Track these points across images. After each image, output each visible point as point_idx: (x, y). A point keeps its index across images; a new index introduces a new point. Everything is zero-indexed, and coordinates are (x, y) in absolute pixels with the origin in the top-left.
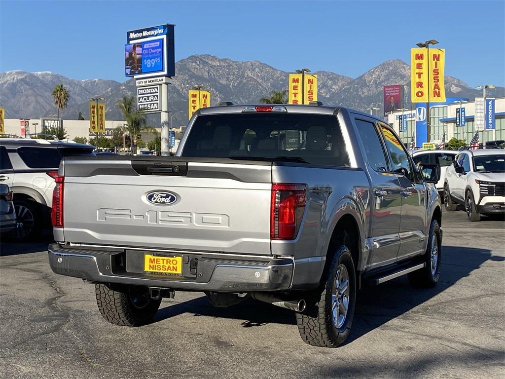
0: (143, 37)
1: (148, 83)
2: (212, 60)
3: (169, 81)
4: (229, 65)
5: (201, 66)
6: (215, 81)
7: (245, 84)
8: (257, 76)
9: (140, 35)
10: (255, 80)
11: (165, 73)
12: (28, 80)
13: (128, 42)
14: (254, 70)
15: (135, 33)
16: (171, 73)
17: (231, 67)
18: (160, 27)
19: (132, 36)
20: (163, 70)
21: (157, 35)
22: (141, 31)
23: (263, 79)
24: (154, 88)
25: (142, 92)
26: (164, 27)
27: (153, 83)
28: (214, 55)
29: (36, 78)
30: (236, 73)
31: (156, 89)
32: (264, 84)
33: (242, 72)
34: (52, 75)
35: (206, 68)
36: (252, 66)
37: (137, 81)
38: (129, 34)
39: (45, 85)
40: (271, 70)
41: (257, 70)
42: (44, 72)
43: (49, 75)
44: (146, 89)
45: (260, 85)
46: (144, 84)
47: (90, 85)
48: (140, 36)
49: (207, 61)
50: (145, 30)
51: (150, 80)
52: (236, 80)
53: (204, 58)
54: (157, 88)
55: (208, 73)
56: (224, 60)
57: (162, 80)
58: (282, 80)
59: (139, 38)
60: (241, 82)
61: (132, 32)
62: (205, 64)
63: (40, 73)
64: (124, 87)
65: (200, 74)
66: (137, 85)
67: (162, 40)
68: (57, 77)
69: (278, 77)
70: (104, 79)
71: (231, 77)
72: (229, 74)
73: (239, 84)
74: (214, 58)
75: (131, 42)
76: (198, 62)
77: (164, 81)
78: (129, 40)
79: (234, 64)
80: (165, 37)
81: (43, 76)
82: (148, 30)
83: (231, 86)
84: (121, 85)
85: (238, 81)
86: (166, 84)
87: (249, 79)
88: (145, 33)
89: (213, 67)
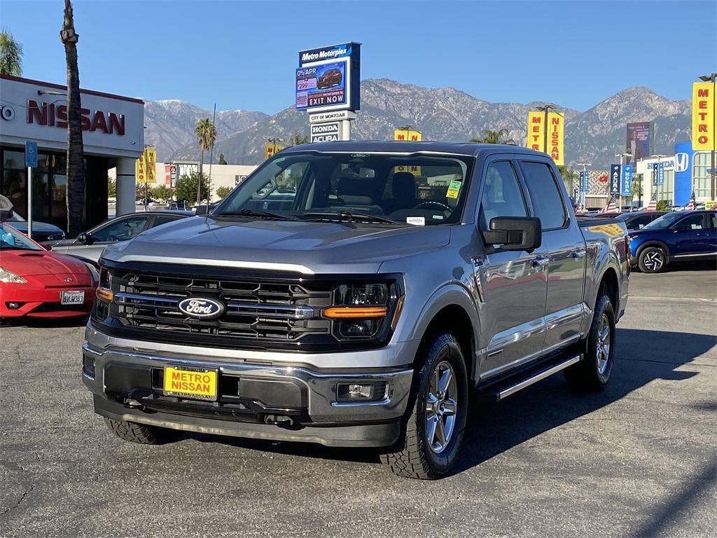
0: (320, 59)
1: (325, 119)
2: (391, 86)
3: (353, 115)
4: (414, 94)
5: (376, 93)
6: (394, 113)
7: (434, 119)
8: (451, 108)
9: (316, 56)
10: (448, 114)
11: (348, 105)
12: (150, 111)
13: (301, 66)
14: (446, 99)
15: (310, 54)
16: (355, 106)
17: (417, 96)
18: (341, 47)
19: (306, 57)
20: (344, 101)
21: (338, 57)
22: (317, 51)
23: (459, 111)
24: (332, 125)
25: (317, 130)
26: (348, 46)
27: (332, 118)
28: (395, 80)
29: (161, 108)
30: (422, 103)
31: (335, 126)
32: (460, 119)
33: (431, 102)
34: (182, 104)
35: (383, 97)
36: (445, 94)
37: (311, 116)
38: (301, 54)
39: (172, 117)
40: (469, 100)
41: (451, 99)
42: (171, 101)
43: (177, 104)
44: (322, 126)
45: (455, 119)
46: (319, 120)
47: (230, 118)
48: (316, 58)
49: (384, 87)
50: (322, 50)
51: (327, 114)
52: (423, 113)
53: (381, 84)
54: (337, 125)
55: (386, 103)
56: (405, 86)
57: (344, 115)
58: (484, 113)
59: (315, 60)
60: (429, 115)
61: (305, 52)
62: (383, 92)
63: (165, 101)
64: (274, 121)
65: (375, 105)
66: (311, 121)
67: (344, 63)
68: (188, 106)
69: (479, 110)
70: (249, 111)
71: (416, 109)
72: (413, 105)
73: (426, 118)
74: (394, 84)
75: (304, 66)
76: (372, 89)
77: (346, 116)
78: (302, 62)
79: (420, 92)
80: (348, 59)
81: (170, 105)
82: (327, 50)
83: (416, 121)
84: (270, 118)
85: (425, 115)
86: (349, 120)
87: (440, 112)
88: (322, 54)
89: (392, 95)
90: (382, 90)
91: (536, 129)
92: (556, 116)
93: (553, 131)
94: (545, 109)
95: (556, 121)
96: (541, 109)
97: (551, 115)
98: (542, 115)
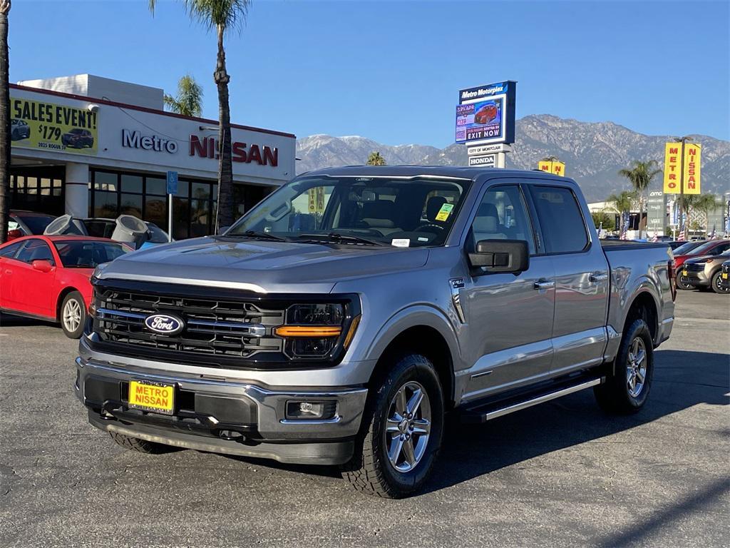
0: (478, 97)
1: (482, 152)
2: (553, 121)
3: (507, 148)
4: (574, 128)
5: (539, 128)
6: (556, 147)
7: (593, 151)
8: (610, 141)
9: (475, 94)
10: (607, 146)
11: (503, 139)
12: (333, 146)
13: (460, 103)
14: (606, 133)
15: (469, 92)
16: (510, 140)
17: (577, 130)
18: (498, 85)
19: (465, 95)
20: (499, 135)
21: (494, 94)
22: (476, 90)
23: (617, 144)
24: (489, 157)
25: (475, 161)
26: (504, 84)
27: (488, 151)
28: (556, 115)
29: (343, 143)
30: (582, 137)
31: (491, 158)
32: (619, 151)
33: (591, 136)
34: (361, 140)
35: (545, 131)
36: (604, 128)
37: (469, 149)
38: (461, 93)
39: (352, 151)
40: (628, 133)
41: (610, 133)
42: (352, 137)
43: (357, 139)
44: (479, 158)
45: (613, 151)
46: (477, 153)
47: (404, 151)
48: (475, 95)
49: (546, 122)
50: (480, 88)
51: (484, 147)
52: (583, 146)
53: (543, 119)
54: (493, 157)
55: (548, 137)
56: (566, 121)
57: (499, 147)
58: (641, 146)
59: (473, 98)
60: (588, 148)
61: (465, 91)
62: (544, 126)
63: (347, 137)
64: (443, 155)
65: (538, 139)
66: (469, 153)
67: (500, 101)
68: (366, 142)
69: (637, 143)
70: (420, 145)
71: (577, 142)
72: (573, 139)
73: (586, 150)
74: (556, 119)
75: (464, 103)
76: (535, 124)
77: (502, 149)
78: (461, 100)
79: (580, 127)
80: (504, 96)
81: (350, 141)
82: (484, 88)
83: (575, 154)
84: (440, 152)
85: (585, 147)
86: (504, 152)
87: (598, 145)
88: (481, 92)
89: (553, 129)
90: (544, 125)
91: (673, 160)
92: (693, 147)
93: (690, 161)
94: (683, 141)
95: (693, 152)
96: (678, 140)
97: (688, 146)
98: (679, 146)
